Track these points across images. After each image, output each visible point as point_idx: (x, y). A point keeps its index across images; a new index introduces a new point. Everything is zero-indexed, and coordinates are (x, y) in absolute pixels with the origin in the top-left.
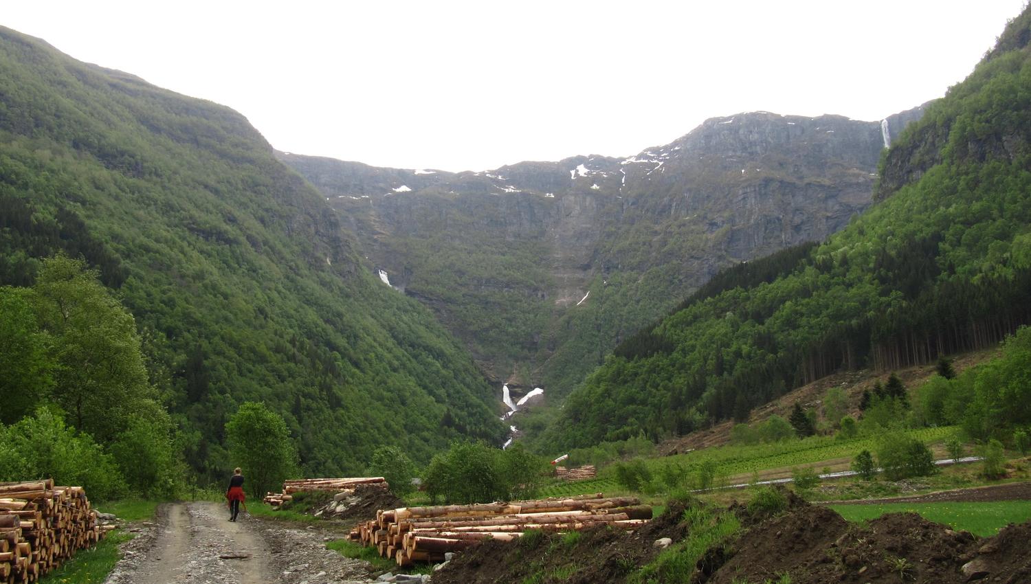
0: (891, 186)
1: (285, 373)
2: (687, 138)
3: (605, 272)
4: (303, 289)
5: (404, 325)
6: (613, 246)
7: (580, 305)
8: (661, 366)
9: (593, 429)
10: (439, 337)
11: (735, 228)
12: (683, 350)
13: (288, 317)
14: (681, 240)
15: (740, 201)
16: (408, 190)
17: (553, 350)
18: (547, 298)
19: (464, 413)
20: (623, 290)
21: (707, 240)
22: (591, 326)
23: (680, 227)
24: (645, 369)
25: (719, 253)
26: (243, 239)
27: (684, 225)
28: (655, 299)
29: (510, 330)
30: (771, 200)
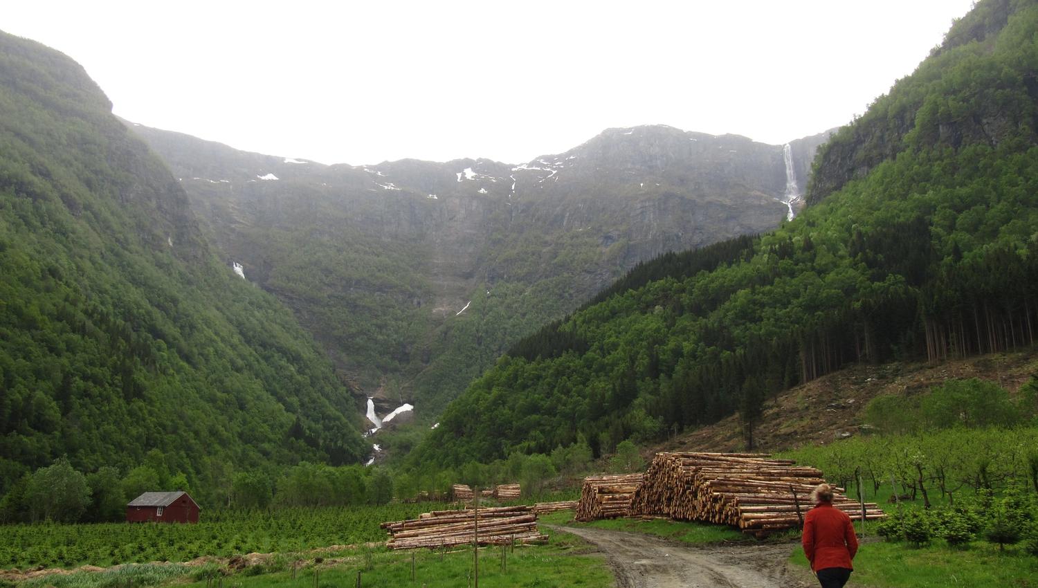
0: (829, 185)
1: (62, 346)
2: (584, 147)
3: (488, 282)
4: (129, 265)
5: (255, 322)
6: (498, 255)
7: (460, 316)
8: (572, 368)
9: (481, 444)
10: (296, 338)
11: (632, 243)
12: (601, 349)
13: (100, 292)
14: (573, 252)
15: (638, 215)
16: (275, 178)
17: (427, 362)
18: (423, 305)
19: (320, 426)
20: (508, 301)
21: (601, 253)
22: (471, 338)
23: (572, 238)
24: (551, 371)
25: (614, 268)
26: (55, 196)
27: (577, 237)
28: (543, 313)
29: (380, 337)
30: (670, 216)
